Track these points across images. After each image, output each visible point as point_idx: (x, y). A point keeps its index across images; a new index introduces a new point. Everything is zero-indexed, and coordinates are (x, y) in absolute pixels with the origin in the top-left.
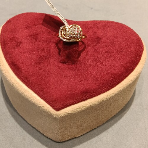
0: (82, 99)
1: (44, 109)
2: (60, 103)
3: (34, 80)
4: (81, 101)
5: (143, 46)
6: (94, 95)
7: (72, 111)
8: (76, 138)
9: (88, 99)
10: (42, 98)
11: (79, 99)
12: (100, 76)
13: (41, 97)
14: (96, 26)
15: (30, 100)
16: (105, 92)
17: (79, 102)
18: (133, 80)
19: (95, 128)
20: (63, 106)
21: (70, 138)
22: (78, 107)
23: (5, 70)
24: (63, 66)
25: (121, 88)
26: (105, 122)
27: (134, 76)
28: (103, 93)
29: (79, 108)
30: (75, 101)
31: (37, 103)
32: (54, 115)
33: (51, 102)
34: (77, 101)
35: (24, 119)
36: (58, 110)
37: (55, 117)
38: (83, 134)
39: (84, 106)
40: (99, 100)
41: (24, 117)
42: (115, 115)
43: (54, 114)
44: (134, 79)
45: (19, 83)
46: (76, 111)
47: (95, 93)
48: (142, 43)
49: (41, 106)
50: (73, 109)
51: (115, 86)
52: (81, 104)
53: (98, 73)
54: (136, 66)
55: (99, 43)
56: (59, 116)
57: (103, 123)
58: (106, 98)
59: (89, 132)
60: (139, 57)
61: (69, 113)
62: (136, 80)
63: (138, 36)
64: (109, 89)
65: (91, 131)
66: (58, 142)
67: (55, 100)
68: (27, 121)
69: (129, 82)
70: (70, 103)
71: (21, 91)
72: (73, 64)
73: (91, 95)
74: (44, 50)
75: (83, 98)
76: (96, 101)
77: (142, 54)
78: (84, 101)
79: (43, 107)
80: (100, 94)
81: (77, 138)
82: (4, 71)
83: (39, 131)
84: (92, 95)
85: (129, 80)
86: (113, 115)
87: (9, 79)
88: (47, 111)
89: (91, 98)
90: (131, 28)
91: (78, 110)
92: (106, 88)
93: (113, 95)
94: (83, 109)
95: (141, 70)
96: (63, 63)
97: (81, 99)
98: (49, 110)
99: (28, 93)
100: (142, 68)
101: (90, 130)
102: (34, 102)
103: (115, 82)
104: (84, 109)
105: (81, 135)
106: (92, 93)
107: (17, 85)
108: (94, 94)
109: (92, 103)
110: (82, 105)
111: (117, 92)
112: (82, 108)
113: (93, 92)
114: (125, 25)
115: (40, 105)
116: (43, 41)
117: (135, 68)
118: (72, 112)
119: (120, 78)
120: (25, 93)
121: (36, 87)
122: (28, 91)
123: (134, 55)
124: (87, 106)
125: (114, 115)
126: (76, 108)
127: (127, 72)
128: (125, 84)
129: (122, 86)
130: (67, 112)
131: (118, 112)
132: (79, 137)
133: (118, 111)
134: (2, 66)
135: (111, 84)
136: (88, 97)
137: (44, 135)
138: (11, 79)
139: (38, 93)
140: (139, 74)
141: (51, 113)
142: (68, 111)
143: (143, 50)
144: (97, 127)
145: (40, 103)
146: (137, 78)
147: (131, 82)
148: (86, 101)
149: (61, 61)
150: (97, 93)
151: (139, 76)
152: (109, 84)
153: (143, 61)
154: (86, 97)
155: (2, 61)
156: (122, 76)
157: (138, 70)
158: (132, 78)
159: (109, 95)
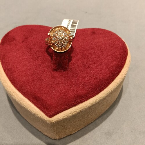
1: (38, 116)
4: (72, 107)
6: (84, 100)
9: (79, 104)
11: (70, 105)
13: (36, 105)
15: (25, 107)
17: (70, 107)
19: (88, 125)
20: (55, 113)
21: (65, 136)
22: (69, 113)
23: (3, 80)
24: (55, 73)
25: (108, 92)
26: (97, 119)
27: (120, 79)
28: (92, 97)
29: (70, 113)
30: (66, 108)
31: (32, 110)
34: (68, 107)
35: (25, 119)
36: (51, 117)
38: (78, 130)
39: (75, 111)
40: (89, 104)
42: (105, 112)
43: (47, 121)
44: (120, 82)
45: (15, 92)
46: (68, 117)
47: (84, 98)
48: (126, 47)
49: (35, 113)
51: (103, 90)
52: (72, 110)
53: (87, 78)
54: (122, 69)
56: (52, 122)
57: (95, 120)
58: (95, 102)
59: (83, 128)
60: (124, 61)
61: (61, 119)
62: (122, 82)
63: (122, 41)
64: (97, 94)
65: (84, 127)
70: (62, 110)
71: (18, 100)
72: (64, 71)
73: (81, 100)
75: (73, 103)
76: (86, 106)
77: (126, 58)
78: (75, 106)
79: (37, 114)
80: (89, 98)
81: (72, 134)
82: (2, 81)
84: (82, 100)
87: (7, 88)
88: (41, 118)
89: (81, 103)
90: (115, 34)
91: (69, 115)
92: (94, 92)
93: (102, 98)
95: (126, 72)
96: (55, 70)
97: (71, 105)
98: (43, 117)
99: (24, 102)
100: (127, 71)
102: (29, 110)
103: (103, 87)
105: (76, 132)
106: (81, 99)
107: (14, 94)
109: (82, 108)
111: (105, 96)
112: (74, 113)
113: (83, 97)
114: (111, 32)
117: (121, 72)
118: (64, 118)
119: (107, 82)
120: (21, 101)
122: (24, 100)
124: (78, 110)
126: (67, 114)
127: (114, 76)
128: (112, 87)
129: (109, 89)
130: (59, 118)
131: (108, 109)
132: (74, 133)
133: (108, 108)
135: (99, 89)
136: (78, 102)
137: (43, 134)
138: (9, 89)
139: (33, 101)
140: (124, 76)
141: (44, 120)
142: (61, 117)
143: (127, 54)
144: (90, 124)
145: (35, 111)
146: (123, 80)
147: (117, 85)
148: (76, 106)
149: (54, 68)
150: (87, 98)
151: (125, 78)
152: (98, 89)
153: (128, 64)
154: (76, 103)
155: (1, 72)
156: (109, 80)
157: (123, 73)
158: (118, 81)
159: (98, 98)
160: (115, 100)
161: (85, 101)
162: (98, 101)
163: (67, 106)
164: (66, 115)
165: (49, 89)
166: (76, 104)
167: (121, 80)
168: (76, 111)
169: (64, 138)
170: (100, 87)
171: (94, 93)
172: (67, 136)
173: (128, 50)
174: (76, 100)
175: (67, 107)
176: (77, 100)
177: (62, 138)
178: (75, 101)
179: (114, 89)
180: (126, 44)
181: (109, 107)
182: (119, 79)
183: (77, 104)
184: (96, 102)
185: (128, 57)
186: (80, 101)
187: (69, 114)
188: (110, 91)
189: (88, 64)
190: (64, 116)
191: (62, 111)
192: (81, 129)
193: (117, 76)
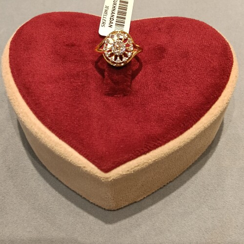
0: (142, 151)
1: (86, 171)
2: (110, 160)
3: (67, 126)
4: (141, 155)
5: (232, 56)
7: (128, 171)
8: (136, 202)
9: (151, 150)
10: (81, 155)
11: (137, 152)
12: (167, 112)
13: (80, 152)
14: (156, 29)
15: (64, 157)
17: (137, 156)
18: (218, 115)
20: (114, 165)
21: (127, 203)
22: (137, 165)
23: (22, 113)
24: (109, 100)
25: (199, 130)
26: (179, 175)
27: (220, 107)
28: (174, 139)
29: (138, 166)
30: (131, 156)
31: (75, 162)
32: (102, 179)
33: (95, 160)
34: (135, 155)
35: (57, 179)
37: (103, 181)
38: (147, 195)
39: (145, 161)
40: (167, 151)
41: (57, 176)
43: (101, 177)
44: (220, 112)
45: (45, 133)
46: (134, 171)
47: (160, 141)
48: (231, 52)
49: (81, 166)
50: (129, 167)
51: (191, 126)
52: (141, 159)
54: (222, 91)
55: (164, 57)
56: (110, 180)
57: (175, 177)
58: (177, 146)
60: (226, 77)
61: (124, 175)
62: (222, 113)
63: (224, 40)
64: (181, 133)
67: (102, 157)
69: (213, 119)
70: (125, 160)
71: (50, 145)
72: (125, 95)
74: (78, 75)
75: (142, 149)
76: (163, 153)
77: (231, 71)
79: (85, 167)
80: (168, 141)
81: (138, 201)
82: (21, 114)
83: (81, 196)
84: (156, 144)
85: (213, 115)
86: (190, 164)
87: (30, 126)
88: (91, 173)
89: (155, 149)
92: (177, 131)
93: (188, 141)
94: (144, 166)
95: (230, 96)
96: (108, 94)
97: (140, 152)
98: (94, 172)
99: (61, 148)
100: (231, 93)
101: (156, 190)
102: (71, 161)
103: (190, 121)
104: (146, 166)
105: (144, 198)
106: (156, 142)
107: (43, 136)
108: (159, 143)
109: (157, 156)
110: (143, 160)
111: (194, 136)
112: (143, 165)
113: (158, 140)
116: (76, 60)
117: (221, 95)
118: (128, 173)
119: (198, 114)
120: (56, 148)
121: (71, 139)
122: (60, 145)
123: (218, 74)
124: (150, 161)
126: (133, 167)
127: (209, 103)
128: (205, 122)
129: (201, 125)
130: (121, 173)
131: (199, 158)
132: (141, 200)
133: (198, 157)
134: (17, 107)
135: (184, 125)
136: (150, 147)
137: (89, 201)
138: (33, 127)
139: (75, 147)
140: (226, 103)
141: (97, 176)
142: (123, 172)
143: (232, 64)
145: (80, 162)
146: (225, 109)
147: (215, 118)
148: (147, 154)
149: (107, 92)
150: (164, 140)
151: (227, 106)
152: (182, 125)
153: (233, 82)
154: (147, 148)
155: (17, 98)
156: (200, 110)
157: (225, 97)
158: (217, 111)
159: (182, 141)
160: (209, 144)
161: (161, 145)
162: (182, 144)
163: (133, 153)
164: (132, 169)
165: (102, 127)
166: (147, 150)
167: (221, 109)
168: (147, 162)
169: (125, 207)
170: (186, 123)
171: (177, 132)
172: (129, 205)
173: (234, 57)
174: (146, 144)
175: (133, 155)
176: (148, 143)
177: (121, 208)
178: (146, 145)
179: (209, 125)
180: (231, 47)
181: (200, 155)
182: (218, 108)
183: (149, 151)
184: (179, 146)
185: (232, 69)
186: (154, 146)
187: (135, 167)
188: (202, 129)
189: (165, 83)
190: (128, 169)
191: (125, 162)
192: (153, 193)
193: (214, 103)
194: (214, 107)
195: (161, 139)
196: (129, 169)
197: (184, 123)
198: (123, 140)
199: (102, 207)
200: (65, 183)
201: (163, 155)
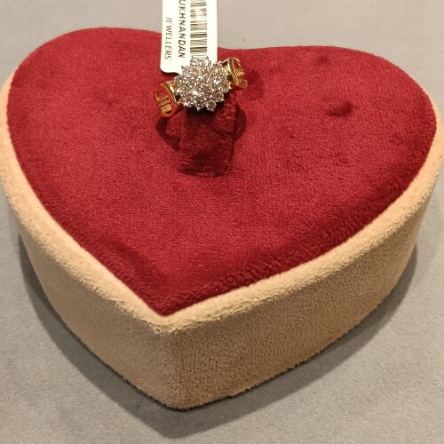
0: (240, 278)
1: (125, 310)
4: (238, 286)
5: (435, 119)
6: (278, 267)
7: (209, 316)
8: (229, 397)
9: (259, 279)
10: (119, 278)
11: (230, 279)
13: (117, 273)
15: (85, 282)
16: (311, 259)
17: (230, 288)
19: (290, 370)
21: (210, 397)
22: (228, 305)
23: (16, 195)
24: (187, 181)
25: (360, 248)
26: (321, 351)
27: (404, 208)
28: (306, 261)
29: (231, 307)
30: (216, 287)
31: (105, 292)
32: (154, 328)
34: (225, 285)
35: (79, 340)
36: (166, 311)
38: (253, 385)
39: (246, 300)
40: (293, 283)
41: (78, 335)
42: (350, 331)
43: (153, 325)
44: (404, 219)
45: (55, 233)
46: (221, 317)
47: (279, 261)
48: (432, 110)
49: (116, 300)
50: (211, 308)
51: (345, 240)
52: (238, 295)
53: (293, 201)
54: (411, 180)
56: (170, 331)
57: (313, 354)
58: (313, 277)
59: (272, 379)
60: (420, 154)
61: (200, 323)
62: (413, 221)
63: (420, 91)
64: (323, 251)
65: (276, 376)
66: (178, 410)
68: (88, 346)
69: (389, 230)
70: (203, 292)
71: (60, 256)
72: (217, 175)
73: (267, 267)
75: (241, 275)
76: (283, 286)
77: (430, 145)
78: (247, 285)
79: (123, 303)
80: (295, 263)
81: (234, 397)
82: (14, 198)
83: (121, 377)
84: (270, 267)
85: (389, 223)
86: (346, 331)
87: (27, 221)
88: (135, 316)
89: (268, 277)
90: (398, 67)
91: (225, 312)
92: (313, 246)
93: (337, 268)
94: (243, 309)
95: (427, 191)
96: (187, 171)
97: (236, 279)
98: (141, 314)
99: (80, 263)
100: (429, 186)
102: (97, 288)
103: (342, 229)
104: (247, 309)
106: (269, 263)
107: (49, 239)
108: (276, 266)
109: (270, 291)
110: (241, 297)
112: (241, 306)
113: (275, 259)
114: (383, 59)
115: (113, 299)
117: (407, 186)
118: (210, 319)
119: (358, 216)
120: (71, 263)
122: (81, 257)
124: (256, 300)
125: (348, 329)
126: (219, 308)
127: (382, 197)
128: (373, 234)
129: (365, 239)
130: (194, 318)
131: (362, 322)
132: (240, 394)
133: (360, 317)
134: (8, 185)
135: (330, 234)
136: (257, 271)
138: (34, 221)
140: (419, 203)
141: (144, 321)
142: (198, 316)
143: (434, 133)
144: (296, 366)
145: (114, 293)
148: (251, 286)
149: (183, 165)
150: (288, 261)
153: (434, 165)
154: (252, 274)
155: (10, 169)
156: (365, 209)
157: (415, 191)
158: (398, 215)
159: (324, 267)
161: (279, 271)
162: (324, 274)
163: (221, 281)
164: (217, 312)
166: (251, 276)
167: (406, 213)
168: (250, 302)
169: (207, 405)
170: (334, 231)
171: (313, 248)
173: (438, 120)
174: (251, 264)
175: (221, 284)
176: (254, 263)
178: (249, 267)
179: (382, 241)
180: (433, 103)
182: (401, 211)
184: (316, 277)
185: (434, 143)
186: (265, 269)
187: (224, 308)
188: (367, 247)
189: (298, 157)
190: (208, 312)
193: (393, 200)
194: (392, 207)
195: (280, 258)
196: (211, 312)
197: (330, 230)
198: (204, 254)
199: (160, 400)
200: (92, 349)
201: (283, 291)
